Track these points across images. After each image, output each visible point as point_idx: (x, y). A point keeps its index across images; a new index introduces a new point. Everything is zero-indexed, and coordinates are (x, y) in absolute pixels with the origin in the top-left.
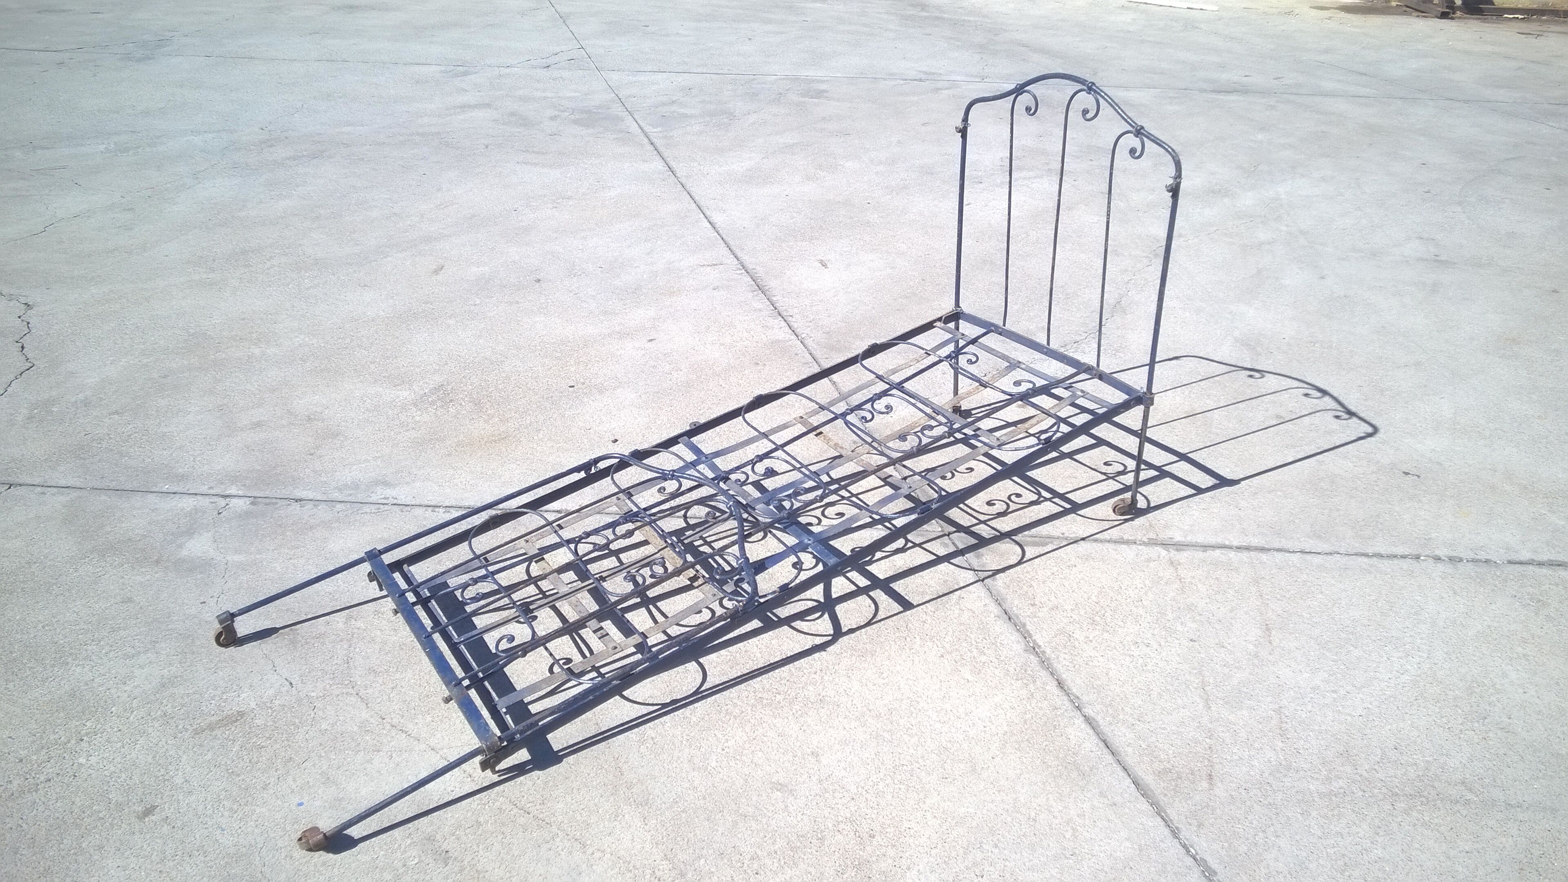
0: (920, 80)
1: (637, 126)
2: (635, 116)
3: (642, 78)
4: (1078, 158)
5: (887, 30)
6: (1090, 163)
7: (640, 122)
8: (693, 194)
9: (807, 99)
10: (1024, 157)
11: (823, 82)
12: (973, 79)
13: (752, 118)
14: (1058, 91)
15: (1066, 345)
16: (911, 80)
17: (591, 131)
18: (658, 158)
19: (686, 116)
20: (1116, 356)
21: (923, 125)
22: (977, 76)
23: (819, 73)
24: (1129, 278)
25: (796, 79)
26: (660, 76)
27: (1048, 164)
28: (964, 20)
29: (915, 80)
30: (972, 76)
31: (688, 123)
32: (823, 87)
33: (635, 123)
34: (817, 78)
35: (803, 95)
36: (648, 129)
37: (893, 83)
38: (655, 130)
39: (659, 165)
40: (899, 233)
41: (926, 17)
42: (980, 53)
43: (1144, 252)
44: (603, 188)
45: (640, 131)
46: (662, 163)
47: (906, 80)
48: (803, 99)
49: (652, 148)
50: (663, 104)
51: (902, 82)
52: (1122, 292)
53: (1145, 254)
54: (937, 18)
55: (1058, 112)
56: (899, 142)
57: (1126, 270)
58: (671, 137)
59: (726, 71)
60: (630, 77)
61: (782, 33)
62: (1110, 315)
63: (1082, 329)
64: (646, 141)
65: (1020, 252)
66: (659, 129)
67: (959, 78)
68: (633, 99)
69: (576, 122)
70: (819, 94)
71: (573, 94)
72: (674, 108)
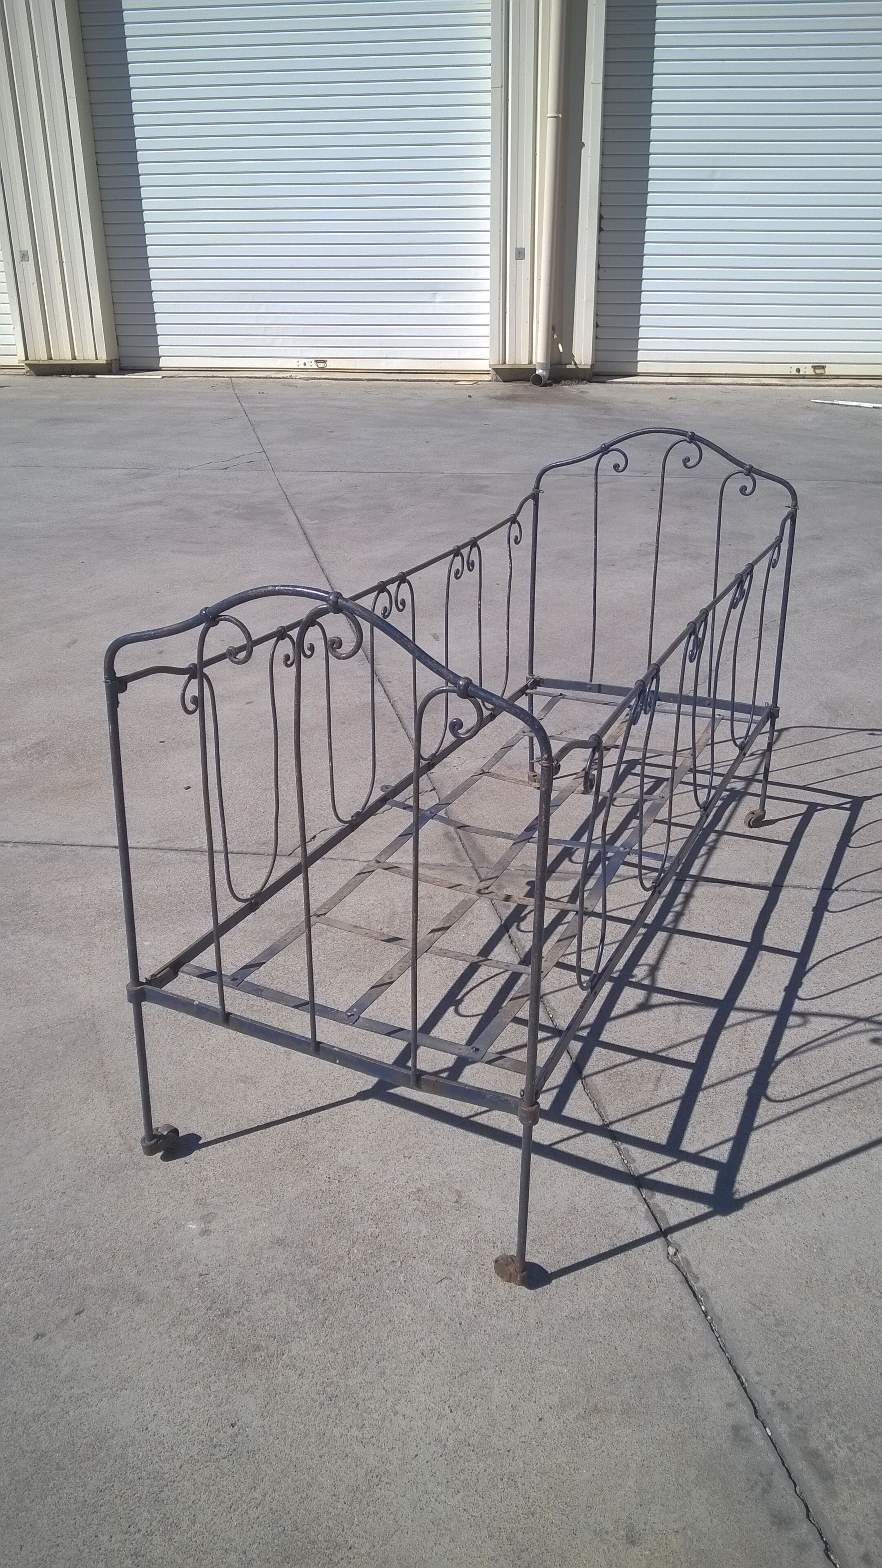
0: (583, 475)
1: (295, 518)
2: (296, 511)
3: (314, 477)
5: (563, 432)
7: (300, 517)
8: (330, 577)
11: (486, 478)
12: (636, 474)
13: (408, 511)
18: (307, 546)
21: (573, 515)
23: (486, 471)
25: (462, 476)
26: (331, 475)
27: (685, 549)
29: (578, 475)
30: (636, 471)
31: (344, 516)
32: (485, 483)
33: (294, 516)
34: (482, 475)
35: (463, 490)
36: (305, 521)
38: (312, 522)
39: (306, 552)
44: (246, 572)
45: (297, 523)
46: (309, 550)
48: (462, 494)
49: (304, 537)
50: (327, 500)
51: (564, 477)
54: (619, 420)
58: (325, 528)
60: (302, 477)
61: (462, 435)
64: (300, 531)
66: (315, 521)
68: (300, 495)
69: (238, 516)
72: (336, 503)
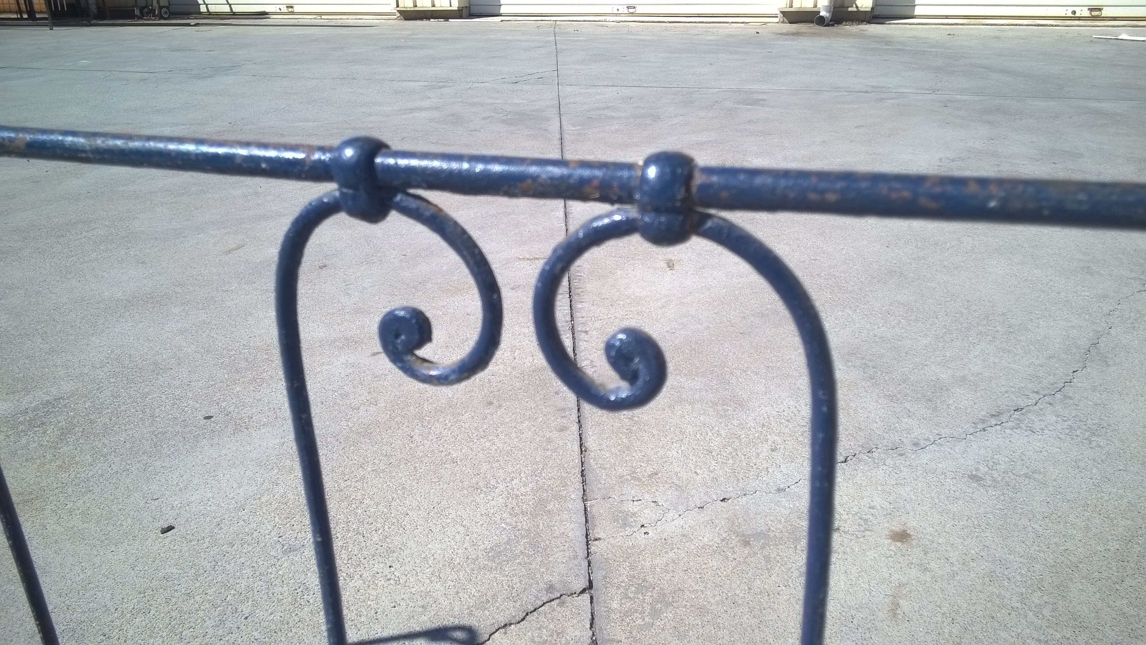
0: (866, 92)
1: (558, 125)
2: (563, 118)
3: (593, 90)
4: (1037, 161)
5: (845, 58)
6: (1053, 166)
7: (564, 123)
9: (740, 106)
10: (969, 158)
11: (764, 93)
13: (675, 121)
14: (1018, 101)
15: (999, 414)
16: (856, 92)
17: (513, 128)
19: (612, 118)
20: (1090, 442)
22: (928, 89)
23: (765, 87)
24: (1111, 308)
25: (739, 91)
26: (610, 89)
28: (924, 51)
29: (860, 92)
31: (609, 123)
32: (763, 97)
33: (558, 123)
34: (760, 90)
35: (738, 103)
37: (837, 94)
40: (786, 232)
41: (888, 49)
42: (936, 73)
43: (1132, 271)
45: (558, 129)
47: (851, 92)
48: (737, 106)
50: (598, 109)
51: (846, 93)
52: (1100, 329)
53: (1133, 275)
54: (900, 50)
55: (1015, 119)
56: (824, 142)
57: (1106, 296)
58: (585, 134)
59: (675, 86)
60: (583, 90)
61: (746, 60)
62: (1080, 365)
63: (1030, 386)
64: (558, 137)
65: (946, 263)
66: (577, 128)
67: (908, 91)
68: (573, 105)
69: (503, 122)
70: (756, 102)
71: (521, 101)
72: (606, 112)
